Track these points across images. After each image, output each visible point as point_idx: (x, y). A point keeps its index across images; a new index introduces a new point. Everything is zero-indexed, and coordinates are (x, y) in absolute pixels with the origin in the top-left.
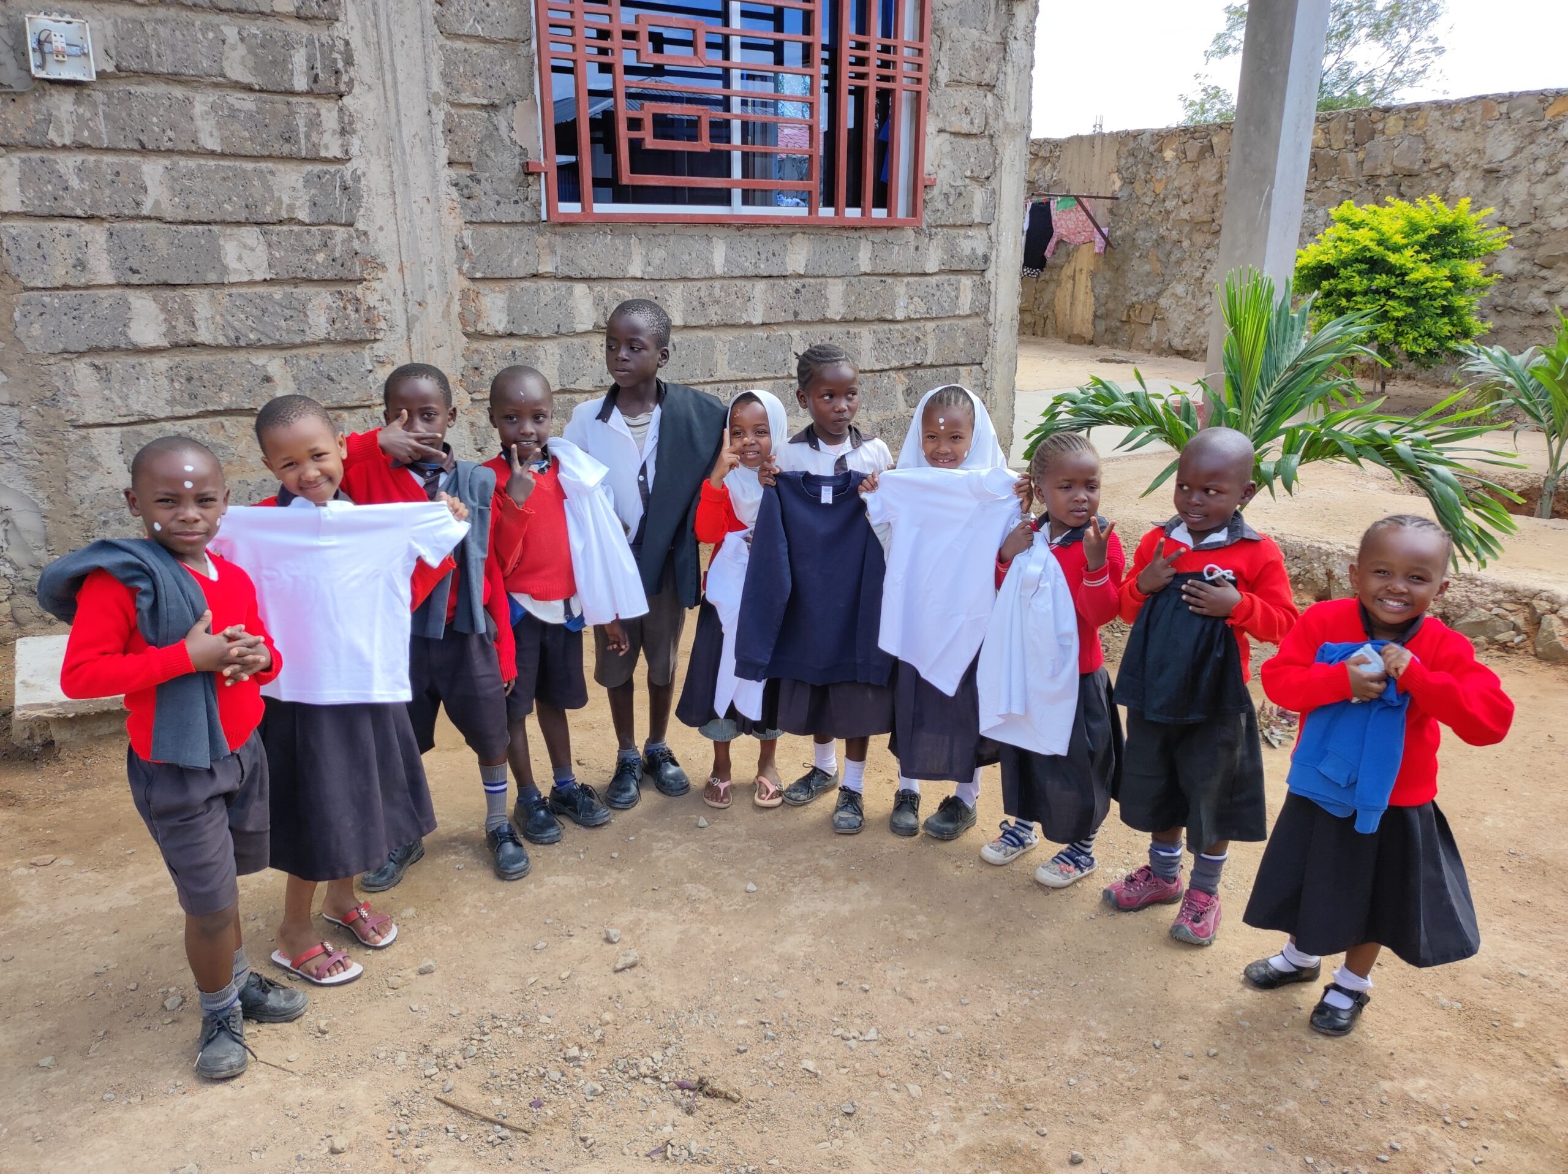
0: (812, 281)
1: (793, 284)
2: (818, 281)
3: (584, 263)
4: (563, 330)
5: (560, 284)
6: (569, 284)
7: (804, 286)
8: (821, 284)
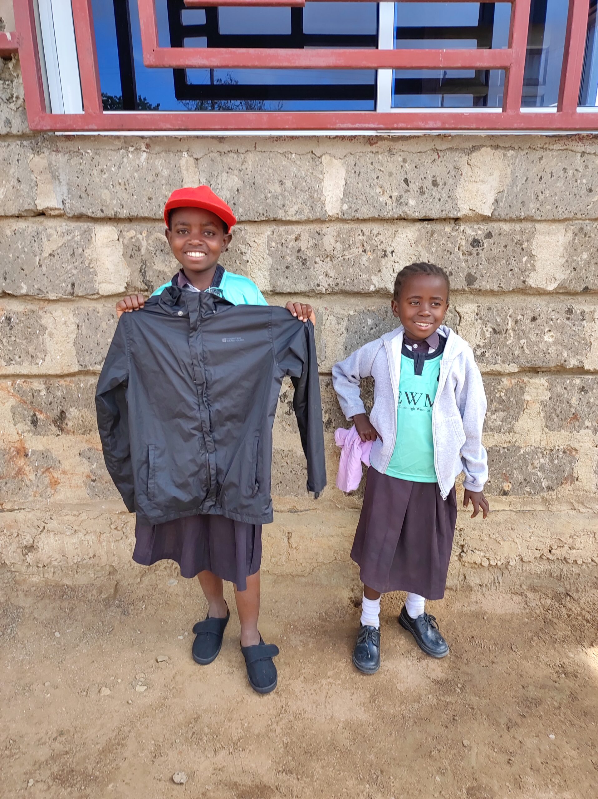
0: (506, 227)
1: (469, 231)
2: (518, 227)
3: (106, 195)
4: (79, 291)
5: (73, 225)
6: (85, 225)
7: (489, 235)
8: (522, 232)
